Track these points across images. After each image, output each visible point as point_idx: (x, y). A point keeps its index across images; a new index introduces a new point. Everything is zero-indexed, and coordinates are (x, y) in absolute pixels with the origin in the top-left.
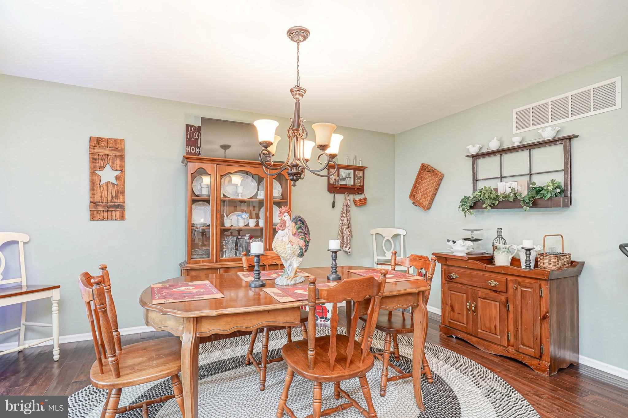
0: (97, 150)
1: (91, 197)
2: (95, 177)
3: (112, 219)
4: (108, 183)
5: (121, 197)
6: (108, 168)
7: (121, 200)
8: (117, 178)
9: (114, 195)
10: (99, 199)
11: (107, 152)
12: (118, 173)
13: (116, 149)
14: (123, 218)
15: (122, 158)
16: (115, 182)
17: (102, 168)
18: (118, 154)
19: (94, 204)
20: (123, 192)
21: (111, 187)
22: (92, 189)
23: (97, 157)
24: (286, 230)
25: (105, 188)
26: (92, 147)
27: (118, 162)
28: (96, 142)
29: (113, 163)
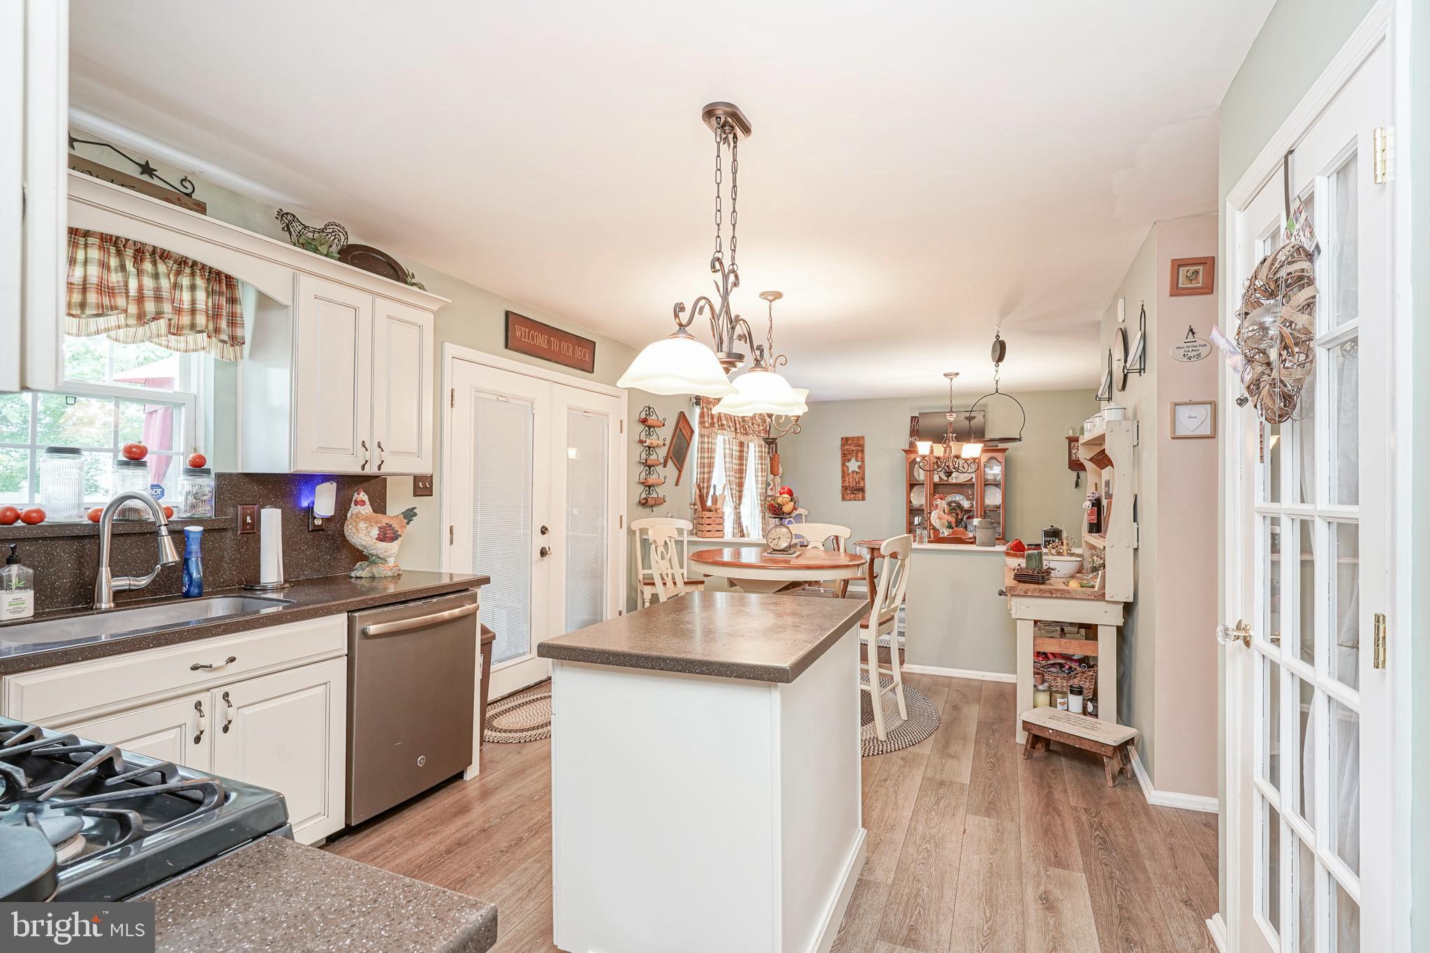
0: (846, 447)
1: (843, 483)
2: (845, 468)
3: (856, 500)
4: (853, 472)
5: (862, 482)
6: (853, 459)
7: (862, 485)
8: (859, 467)
9: (857, 480)
10: (847, 484)
11: (853, 448)
12: (859, 463)
13: (858, 445)
14: (863, 499)
15: (863, 451)
16: (858, 470)
17: (849, 460)
18: (860, 449)
19: (845, 488)
20: (863, 479)
21: (855, 475)
22: (843, 477)
23: (845, 452)
24: (938, 510)
25: (851, 475)
26: (843, 445)
27: (860, 455)
28: (845, 441)
29: (857, 456)
